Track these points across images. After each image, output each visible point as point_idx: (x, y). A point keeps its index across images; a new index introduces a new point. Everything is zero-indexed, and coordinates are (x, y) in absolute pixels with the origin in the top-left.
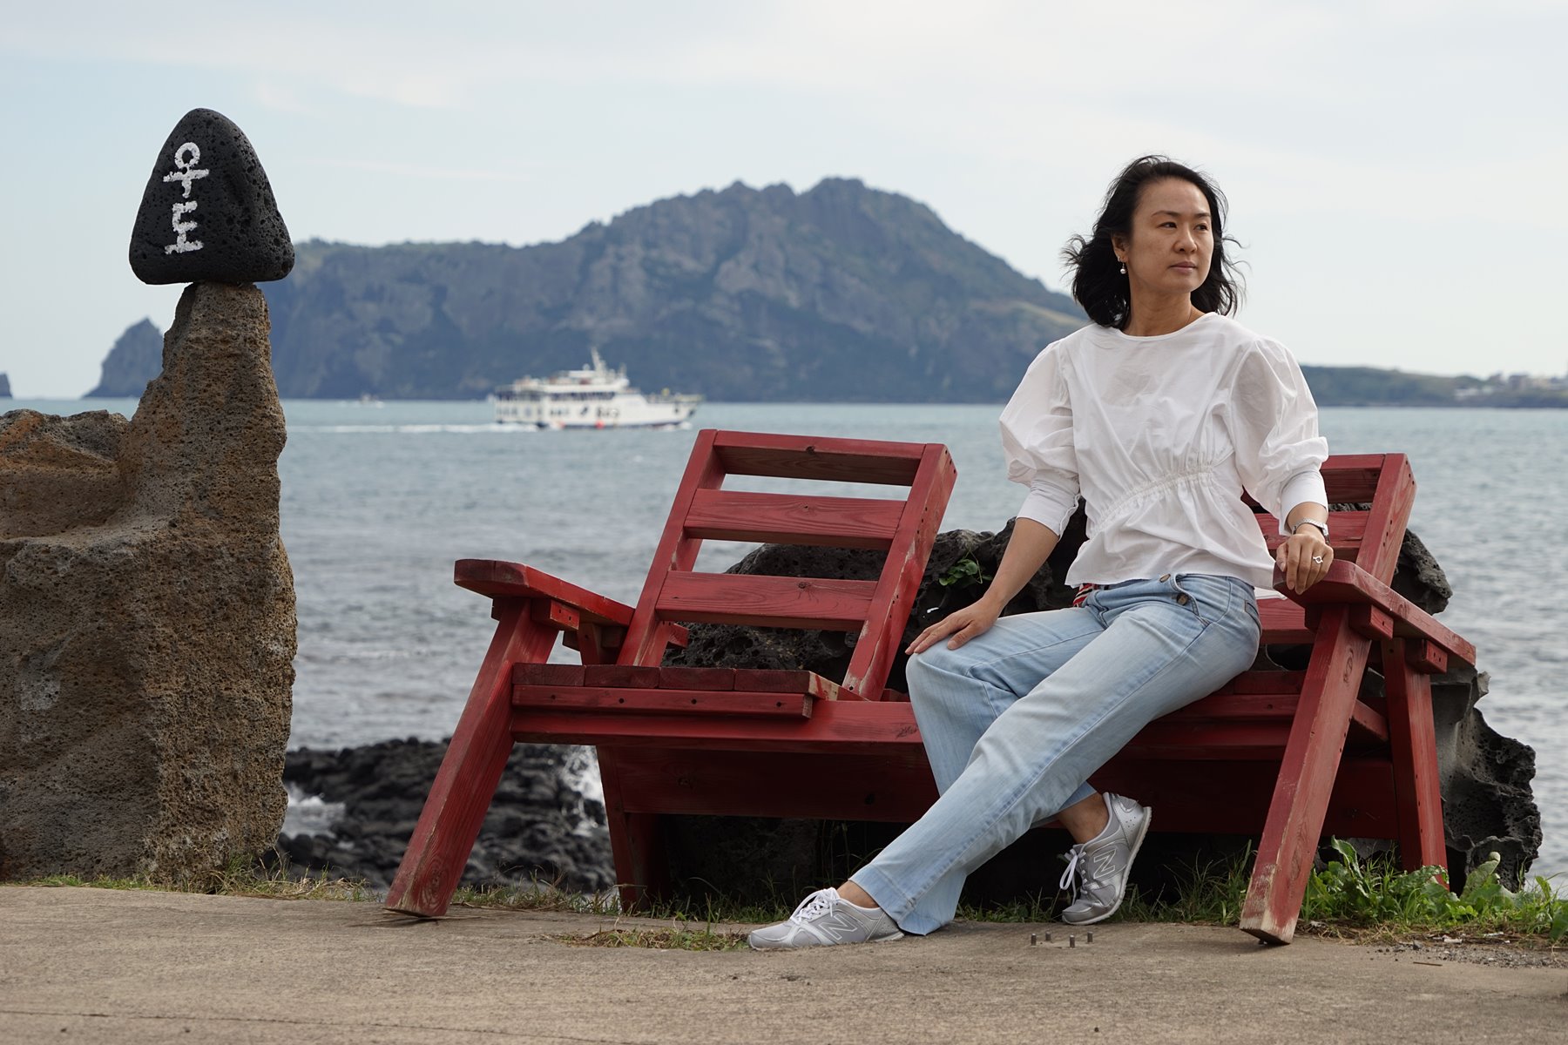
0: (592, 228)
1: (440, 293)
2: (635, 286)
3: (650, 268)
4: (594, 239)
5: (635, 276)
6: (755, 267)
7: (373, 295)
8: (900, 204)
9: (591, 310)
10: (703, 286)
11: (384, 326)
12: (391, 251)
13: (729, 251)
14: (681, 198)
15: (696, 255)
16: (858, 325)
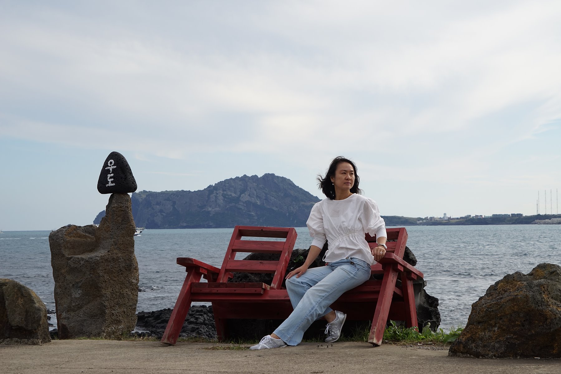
0: (210, 186)
1: (174, 203)
2: (221, 201)
3: (224, 196)
4: (211, 190)
5: (221, 198)
6: (249, 195)
7: (158, 204)
8: (283, 179)
9: (210, 206)
10: (237, 200)
11: (161, 211)
12: (162, 193)
13: (243, 192)
14: (231, 179)
15: (235, 193)
16: (274, 208)
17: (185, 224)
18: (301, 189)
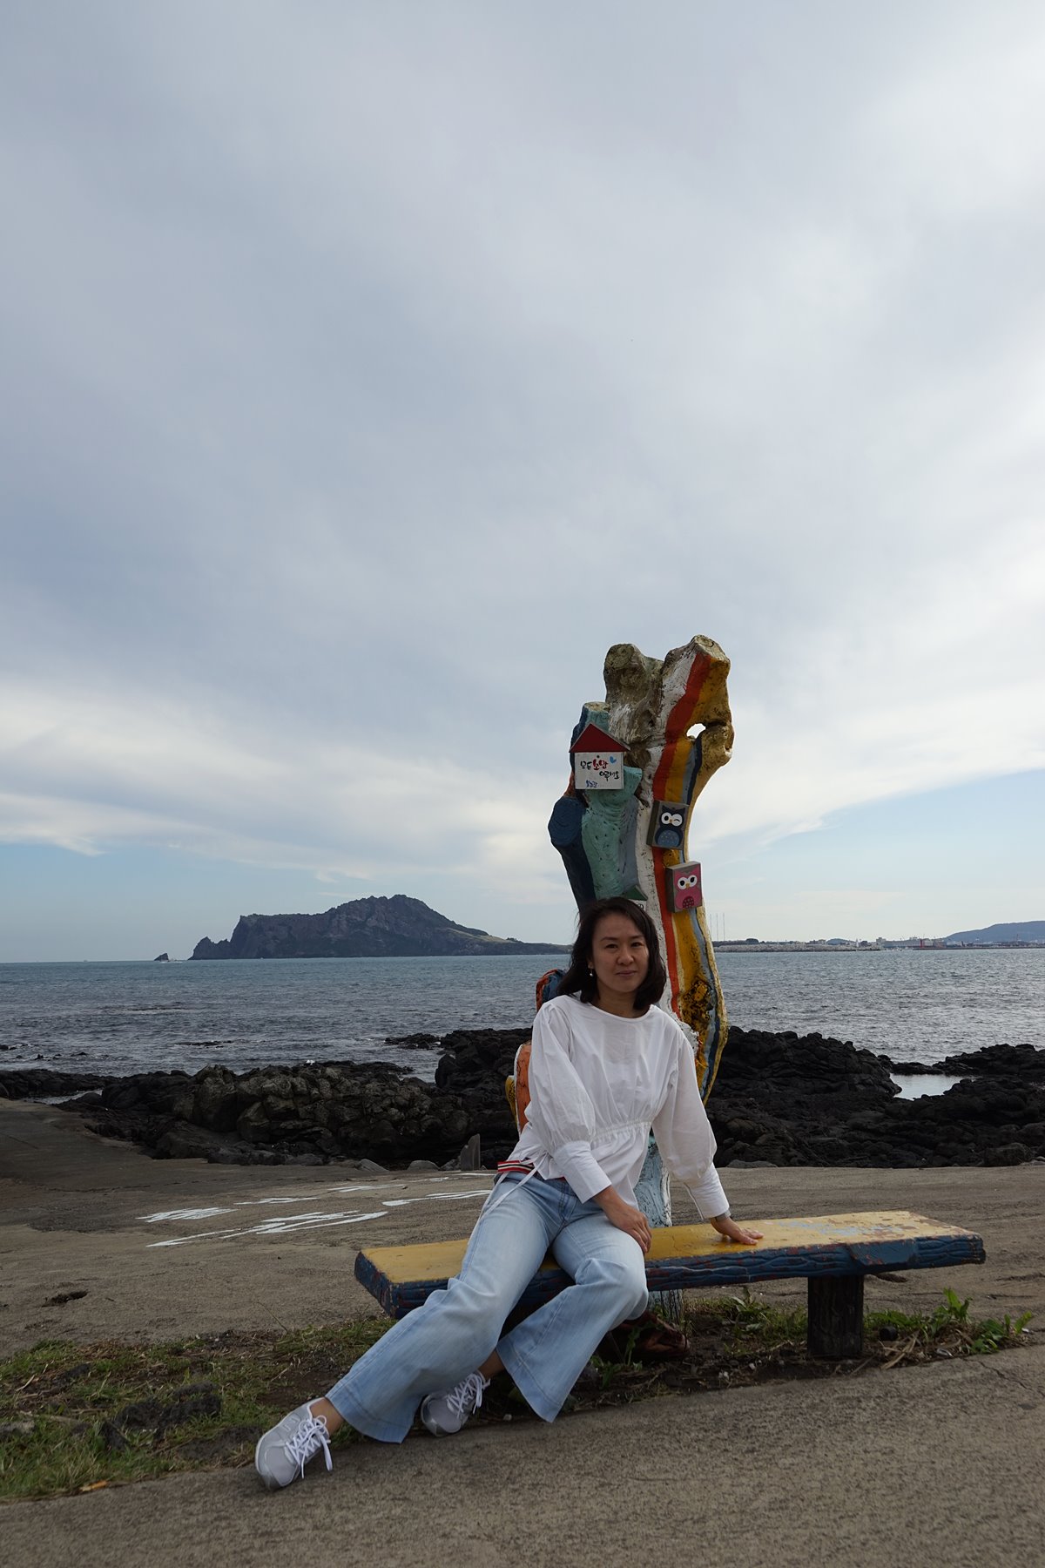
0: (332, 909)
1: (290, 928)
2: (344, 925)
3: (348, 920)
4: (333, 913)
5: (344, 922)
6: (377, 919)
8: (416, 902)
9: (332, 932)
10: (363, 925)
11: (275, 938)
12: (276, 917)
13: (370, 915)
14: (357, 901)
15: (361, 917)
16: (405, 935)
17: (302, 953)
18: (436, 912)
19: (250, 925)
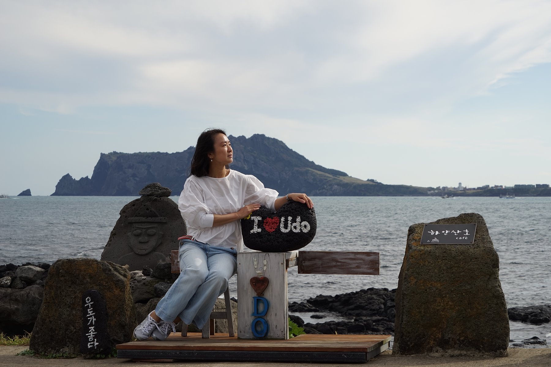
0: (190, 148)
1: (149, 166)
4: (191, 151)
7: (130, 167)
8: (275, 141)
11: (134, 175)
12: (135, 155)
18: (295, 153)
19: (110, 163)
